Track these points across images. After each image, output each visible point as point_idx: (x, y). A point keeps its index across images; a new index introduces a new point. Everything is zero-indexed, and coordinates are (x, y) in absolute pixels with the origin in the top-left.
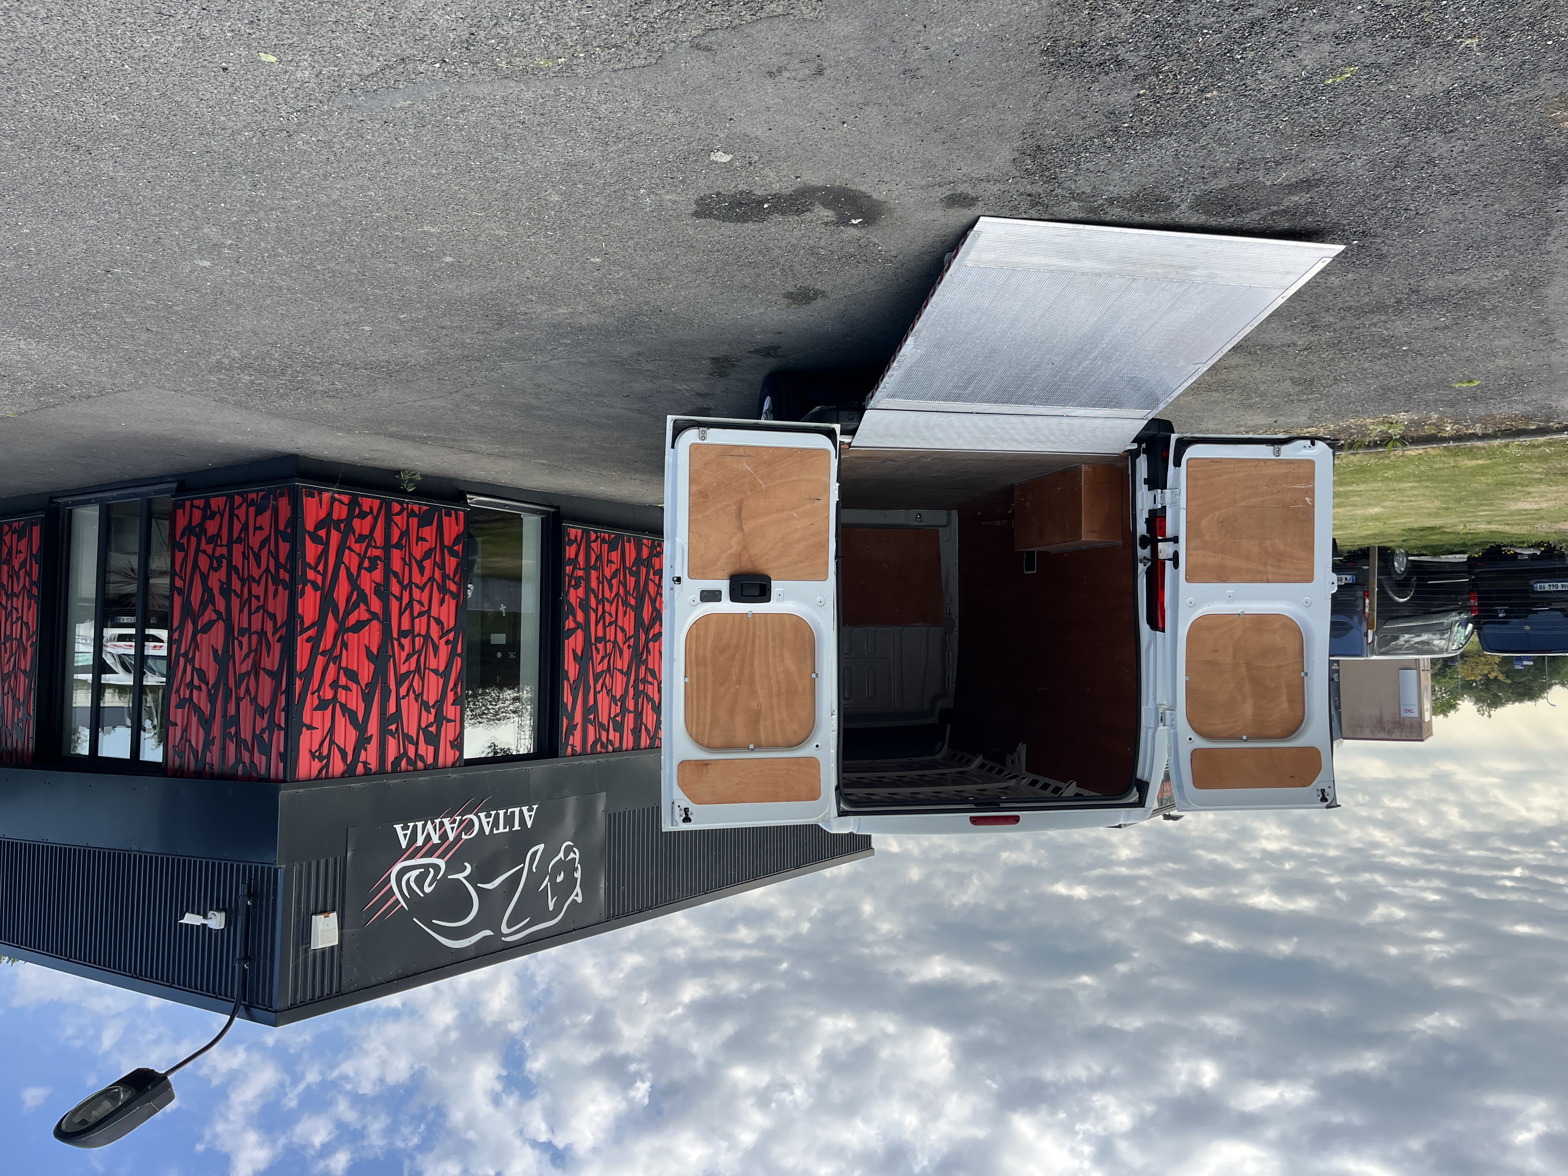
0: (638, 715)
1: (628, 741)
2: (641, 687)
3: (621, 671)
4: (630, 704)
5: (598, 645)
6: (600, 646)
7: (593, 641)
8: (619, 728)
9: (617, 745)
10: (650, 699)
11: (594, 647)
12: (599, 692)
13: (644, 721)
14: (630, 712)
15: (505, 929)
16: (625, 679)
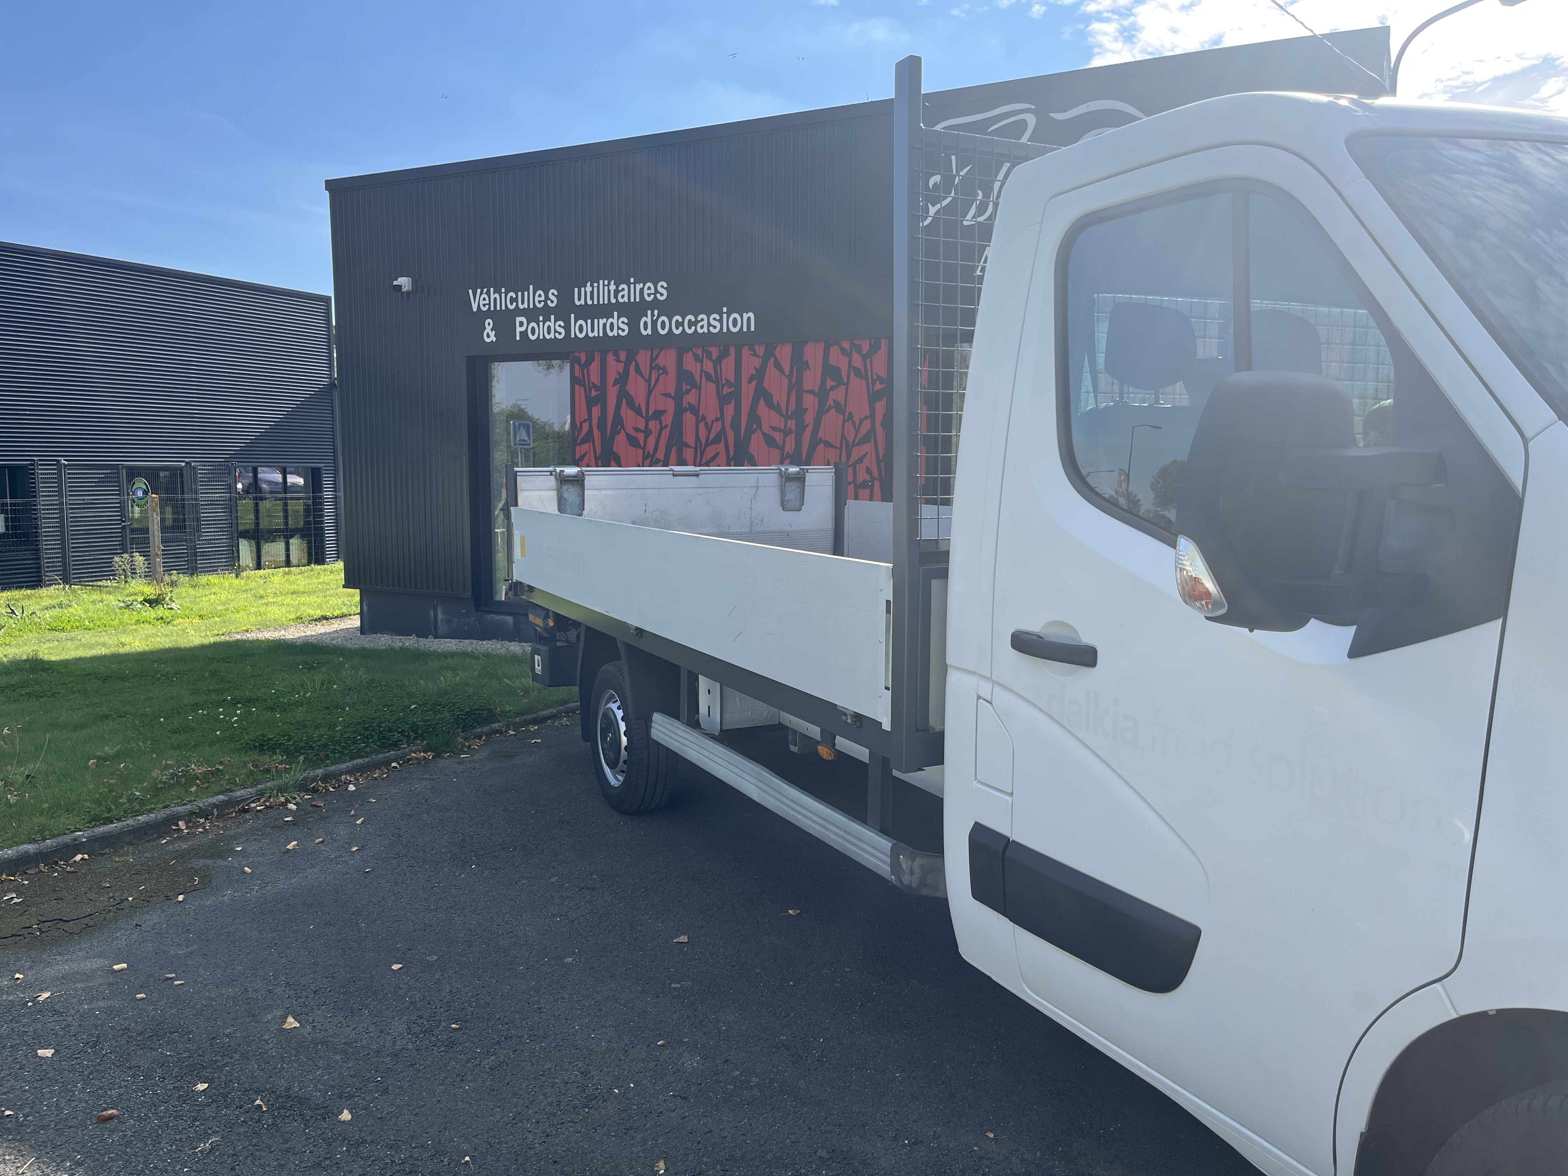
0: (796, 387)
1: (813, 353)
2: (792, 424)
3: (828, 444)
4: (810, 402)
5: (868, 478)
6: (863, 476)
7: (877, 483)
8: (830, 371)
9: (834, 350)
10: (777, 408)
11: (876, 475)
12: (866, 418)
13: (785, 381)
14: (811, 392)
15: (1031, 120)
16: (821, 434)
